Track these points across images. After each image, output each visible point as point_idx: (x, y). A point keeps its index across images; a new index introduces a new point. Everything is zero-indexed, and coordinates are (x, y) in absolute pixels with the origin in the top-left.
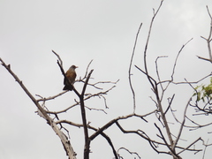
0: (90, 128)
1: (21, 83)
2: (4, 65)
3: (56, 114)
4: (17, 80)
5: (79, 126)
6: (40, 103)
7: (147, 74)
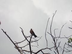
0: (33, 52)
1: (9, 38)
2: (4, 32)
3: (21, 48)
4: (8, 37)
5: (29, 52)
6: (16, 44)
7: (51, 35)
